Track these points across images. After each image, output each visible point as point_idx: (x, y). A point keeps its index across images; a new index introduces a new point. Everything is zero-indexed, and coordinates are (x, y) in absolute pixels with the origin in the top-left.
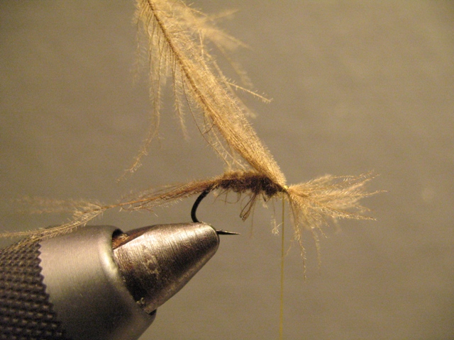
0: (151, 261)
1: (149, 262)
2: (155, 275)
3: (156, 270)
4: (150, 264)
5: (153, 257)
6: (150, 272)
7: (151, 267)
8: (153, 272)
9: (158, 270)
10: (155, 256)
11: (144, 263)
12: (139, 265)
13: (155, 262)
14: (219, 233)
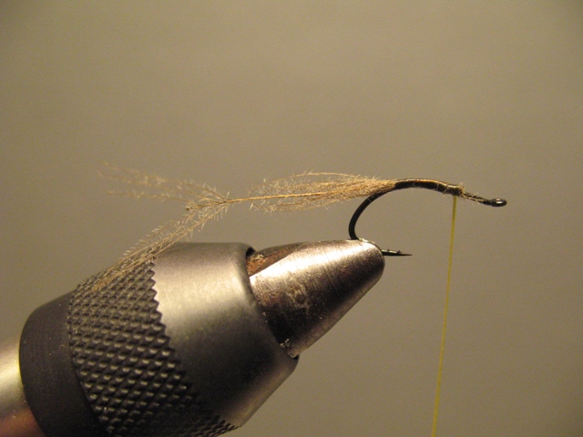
0: (299, 292)
1: (296, 292)
2: (304, 309)
3: (306, 304)
4: (298, 295)
5: (301, 286)
6: (298, 306)
7: (300, 299)
8: (302, 306)
9: (308, 303)
10: (305, 284)
11: (290, 295)
12: (283, 297)
13: (305, 293)
14: (384, 254)
